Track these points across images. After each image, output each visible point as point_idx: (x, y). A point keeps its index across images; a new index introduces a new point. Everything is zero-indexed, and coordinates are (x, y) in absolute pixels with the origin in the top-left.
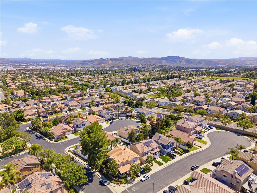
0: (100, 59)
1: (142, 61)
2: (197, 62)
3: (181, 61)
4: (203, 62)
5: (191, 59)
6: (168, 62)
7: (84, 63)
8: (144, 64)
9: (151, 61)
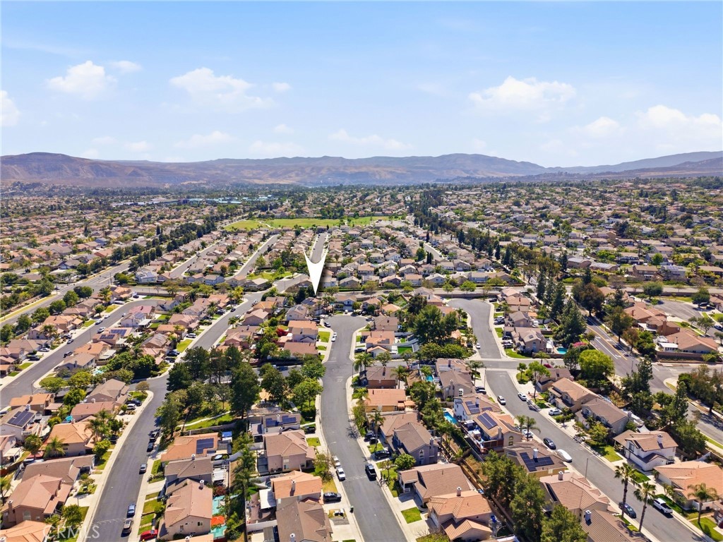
2: (130, 171)
4: (143, 173)
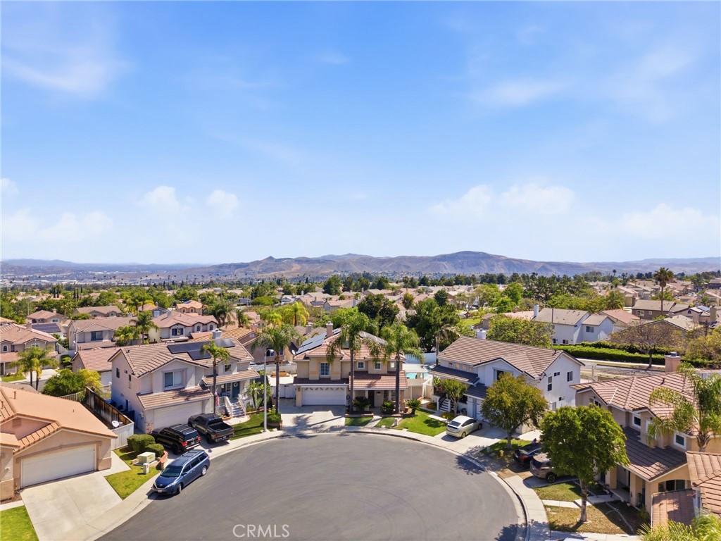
0: (266, 259)
1: (385, 265)
3: (493, 266)
5: (521, 261)
6: (455, 268)
7: (221, 270)
8: (392, 271)
9: (410, 265)
